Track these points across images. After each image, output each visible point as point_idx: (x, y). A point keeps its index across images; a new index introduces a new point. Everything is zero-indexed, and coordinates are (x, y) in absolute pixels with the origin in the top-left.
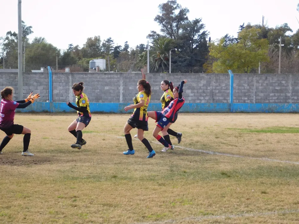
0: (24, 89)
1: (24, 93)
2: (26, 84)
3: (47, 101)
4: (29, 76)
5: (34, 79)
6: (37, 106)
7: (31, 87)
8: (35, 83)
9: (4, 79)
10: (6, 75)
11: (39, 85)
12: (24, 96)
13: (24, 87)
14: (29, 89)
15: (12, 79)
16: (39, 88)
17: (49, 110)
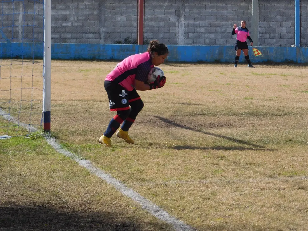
0: (261, 26)
1: (261, 32)
2: (265, 19)
3: (293, 46)
4: (269, 5)
5: (276, 10)
6: (276, 53)
7: (272, 24)
8: (278, 17)
9: (229, 9)
10: (233, 4)
11: (285, 20)
12: (261, 38)
13: (261, 22)
14: (268, 26)
15: (243, 11)
16: (284, 24)
17: (294, 60)
